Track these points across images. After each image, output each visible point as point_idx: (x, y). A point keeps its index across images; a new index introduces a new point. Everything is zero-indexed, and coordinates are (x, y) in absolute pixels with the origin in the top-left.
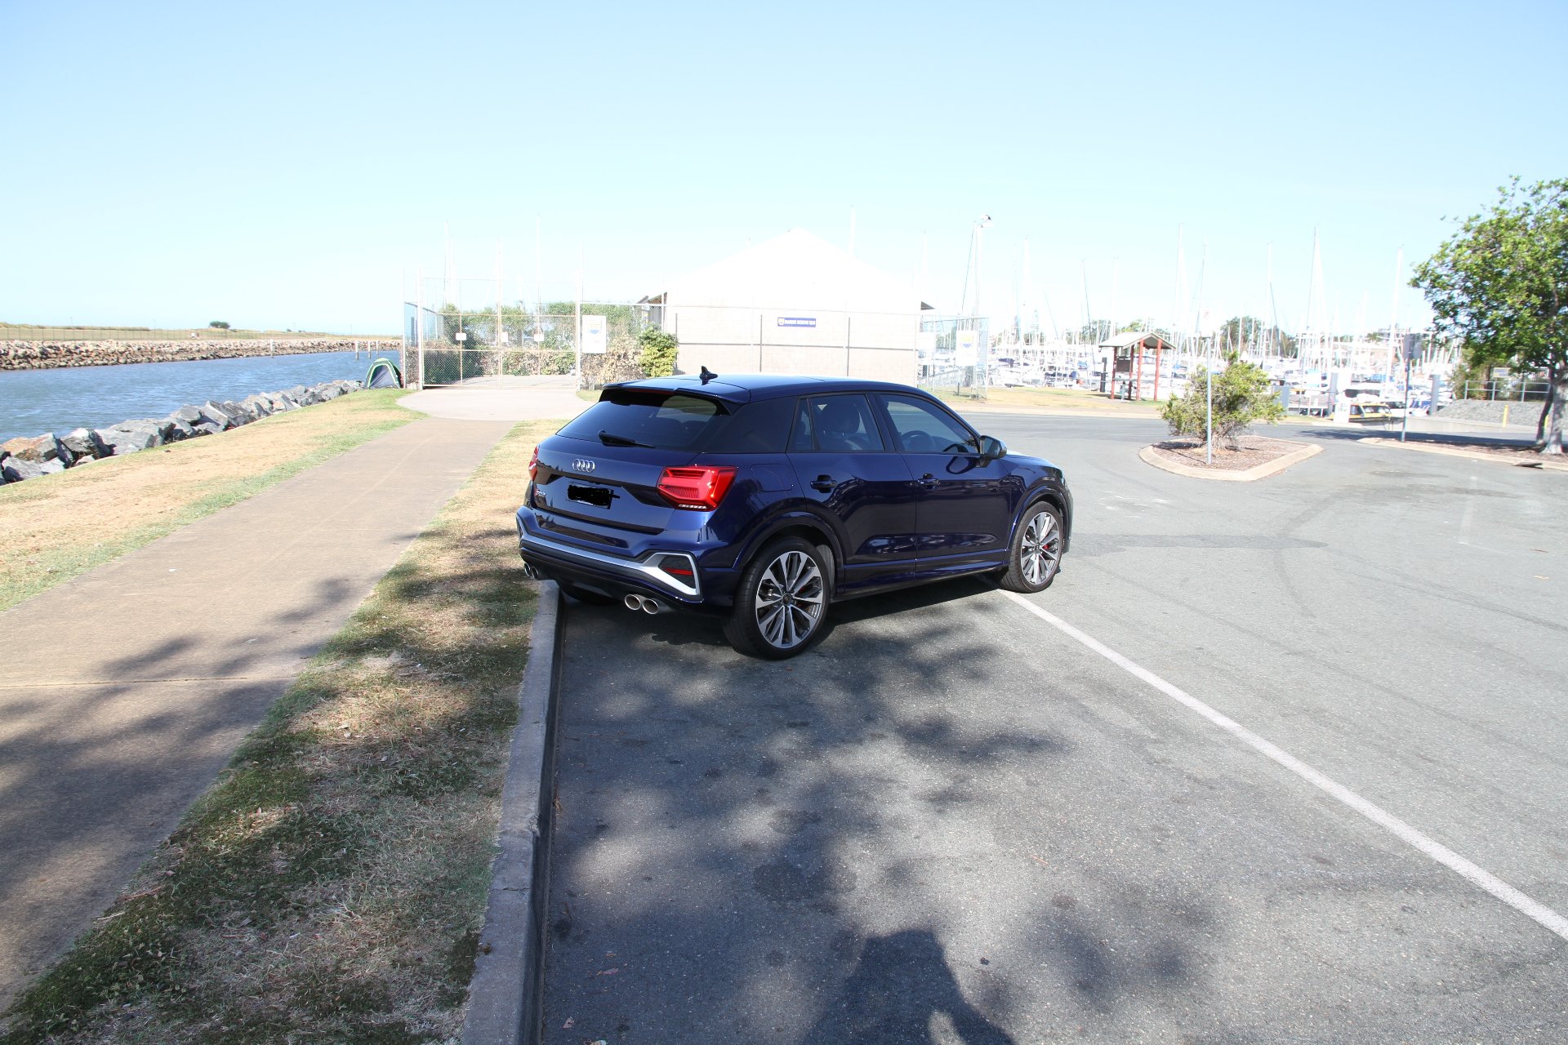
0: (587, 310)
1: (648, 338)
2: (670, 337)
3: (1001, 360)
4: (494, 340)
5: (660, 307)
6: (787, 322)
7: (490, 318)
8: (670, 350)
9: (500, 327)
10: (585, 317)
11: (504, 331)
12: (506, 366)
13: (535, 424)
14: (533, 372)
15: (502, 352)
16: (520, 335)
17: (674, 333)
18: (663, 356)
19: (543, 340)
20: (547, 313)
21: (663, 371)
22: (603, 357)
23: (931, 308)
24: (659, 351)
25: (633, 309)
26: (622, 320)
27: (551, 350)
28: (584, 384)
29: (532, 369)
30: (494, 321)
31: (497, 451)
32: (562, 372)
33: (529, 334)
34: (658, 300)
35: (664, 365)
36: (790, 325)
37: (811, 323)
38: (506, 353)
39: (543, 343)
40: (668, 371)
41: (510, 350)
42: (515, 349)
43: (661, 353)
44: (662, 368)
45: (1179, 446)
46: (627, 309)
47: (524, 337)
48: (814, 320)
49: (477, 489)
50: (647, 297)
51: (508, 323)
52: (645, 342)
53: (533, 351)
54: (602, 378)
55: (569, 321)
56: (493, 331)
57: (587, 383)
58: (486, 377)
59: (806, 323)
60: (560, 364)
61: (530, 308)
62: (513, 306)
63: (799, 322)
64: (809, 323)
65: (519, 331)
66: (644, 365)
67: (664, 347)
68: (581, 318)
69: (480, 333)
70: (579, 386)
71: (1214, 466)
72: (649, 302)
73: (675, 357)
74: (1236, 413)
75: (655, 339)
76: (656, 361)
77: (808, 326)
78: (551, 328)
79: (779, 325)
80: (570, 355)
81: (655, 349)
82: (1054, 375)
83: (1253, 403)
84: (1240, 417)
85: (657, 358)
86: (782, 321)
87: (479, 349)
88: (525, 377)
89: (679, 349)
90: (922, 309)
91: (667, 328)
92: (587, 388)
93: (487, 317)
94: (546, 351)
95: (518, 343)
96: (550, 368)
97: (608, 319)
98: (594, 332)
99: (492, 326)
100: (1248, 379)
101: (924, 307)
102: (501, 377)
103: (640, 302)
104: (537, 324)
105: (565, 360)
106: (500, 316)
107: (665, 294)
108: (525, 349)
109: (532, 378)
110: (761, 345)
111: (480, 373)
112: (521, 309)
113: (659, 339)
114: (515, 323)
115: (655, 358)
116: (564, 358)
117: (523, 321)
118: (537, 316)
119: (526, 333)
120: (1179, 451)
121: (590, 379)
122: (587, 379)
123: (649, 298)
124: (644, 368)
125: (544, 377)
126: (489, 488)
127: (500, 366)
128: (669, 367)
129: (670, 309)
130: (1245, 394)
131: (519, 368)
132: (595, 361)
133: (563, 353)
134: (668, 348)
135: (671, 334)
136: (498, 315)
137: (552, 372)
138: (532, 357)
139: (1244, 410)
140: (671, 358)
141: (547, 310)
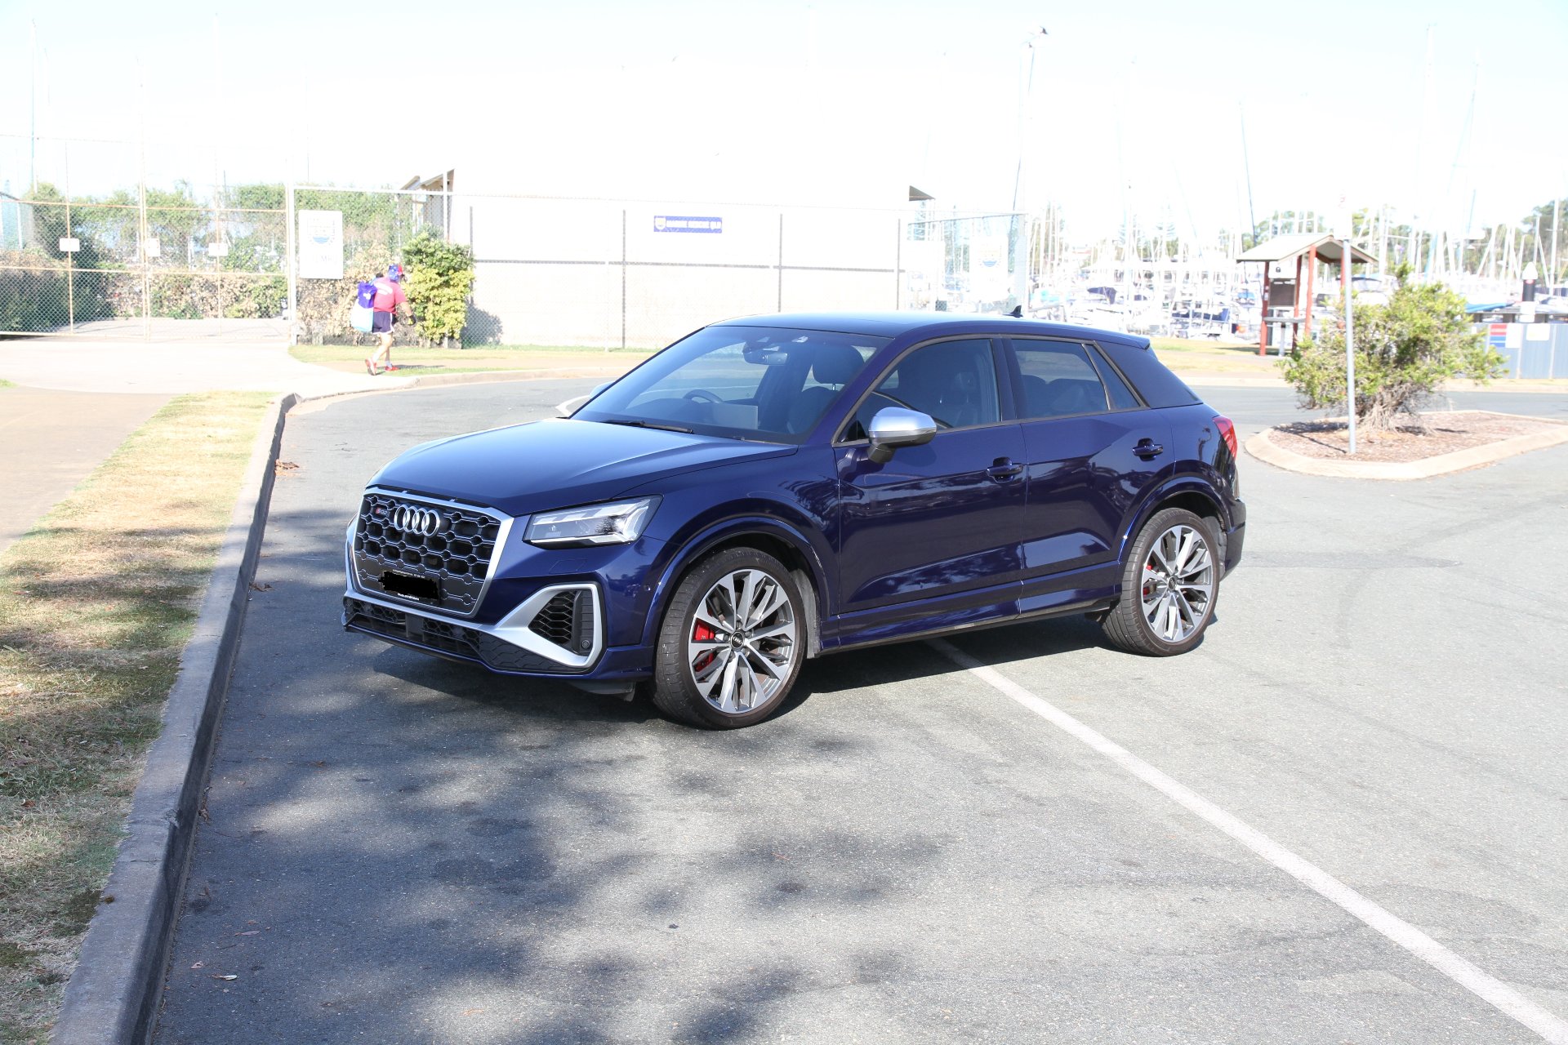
0: (309, 201)
1: (419, 252)
2: (459, 251)
3: (1092, 291)
4: (134, 251)
5: (442, 197)
6: (671, 224)
7: (124, 212)
8: (459, 274)
9: (144, 228)
10: (305, 214)
11: (154, 235)
12: (158, 301)
13: (209, 397)
14: (210, 313)
15: (150, 275)
16: (183, 245)
17: (467, 243)
18: (447, 284)
19: (226, 253)
20: (234, 205)
21: (447, 311)
22: (338, 285)
23: (930, 198)
24: (440, 275)
25: (396, 199)
26: (377, 220)
27: (244, 273)
28: (303, 333)
29: (208, 308)
30: (131, 217)
31: (139, 438)
32: (265, 313)
33: (202, 242)
34: (436, 184)
35: (449, 299)
36: (675, 229)
37: (714, 226)
38: (157, 277)
39: (228, 258)
40: (456, 311)
41: (165, 271)
42: (172, 270)
43: (445, 278)
44: (445, 306)
45: (1316, 428)
46: (387, 199)
47: (192, 247)
48: (718, 220)
49: (104, 490)
50: (417, 179)
51: (161, 222)
52: (415, 259)
53: (211, 274)
54: (337, 323)
55: (277, 219)
56: (132, 235)
57: (309, 332)
58: (119, 321)
59: (705, 225)
60: (261, 299)
61: (203, 193)
62: (168, 189)
63: (693, 225)
64: (709, 225)
65: (183, 236)
66: (413, 300)
67: (449, 269)
68: (296, 215)
69: (106, 238)
70: (294, 338)
71: (1361, 456)
72: (424, 186)
73: (469, 287)
74: (1410, 369)
75: (432, 254)
76: (435, 292)
77: (709, 231)
78: (244, 231)
79: (656, 230)
80: (279, 283)
81: (432, 273)
82: (1187, 316)
83: (1439, 351)
84: (1416, 374)
85: (438, 288)
86: (662, 223)
87: (105, 268)
88: (195, 322)
89: (477, 271)
90: (911, 200)
91: (456, 235)
92: (309, 341)
93: (120, 209)
94: (234, 276)
95: (181, 258)
96: (243, 306)
97: (347, 219)
98: (321, 240)
99: (130, 225)
100: (1430, 311)
101: (916, 195)
102: (147, 321)
103: (407, 187)
104: (214, 226)
105: (271, 291)
106: (143, 209)
107: (451, 174)
108: (191, 271)
109: (207, 323)
110: (624, 263)
111: (107, 313)
112: (186, 194)
113: (439, 255)
114: (173, 222)
115: (433, 288)
116: (267, 287)
117: (190, 218)
118: (217, 208)
119: (196, 240)
120: (1314, 435)
121: (314, 324)
122: (308, 325)
123: (422, 181)
124: (414, 305)
125: (231, 322)
126: (124, 489)
127: (147, 298)
128: (459, 305)
129: (460, 197)
130: (1423, 336)
131: (183, 304)
132: (324, 294)
133: (265, 278)
134: (456, 270)
135: (462, 245)
136: (140, 207)
137: (245, 314)
138: (209, 286)
139: (1426, 363)
140: (461, 288)
141: (235, 198)
